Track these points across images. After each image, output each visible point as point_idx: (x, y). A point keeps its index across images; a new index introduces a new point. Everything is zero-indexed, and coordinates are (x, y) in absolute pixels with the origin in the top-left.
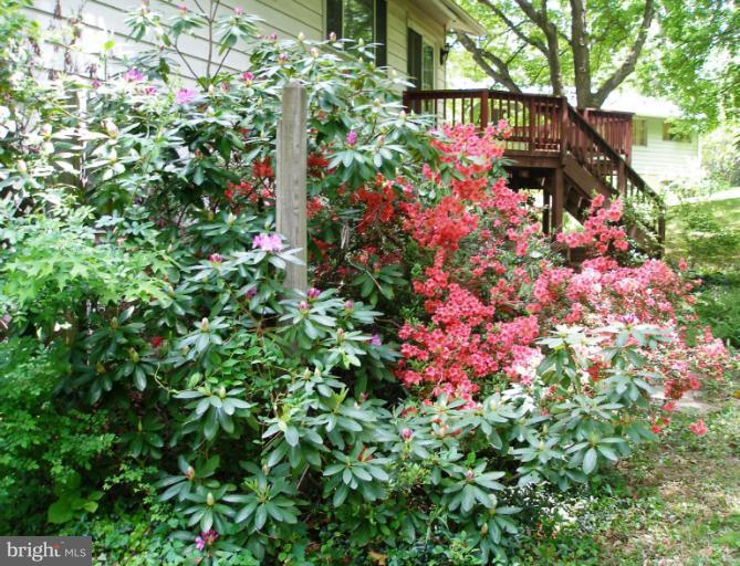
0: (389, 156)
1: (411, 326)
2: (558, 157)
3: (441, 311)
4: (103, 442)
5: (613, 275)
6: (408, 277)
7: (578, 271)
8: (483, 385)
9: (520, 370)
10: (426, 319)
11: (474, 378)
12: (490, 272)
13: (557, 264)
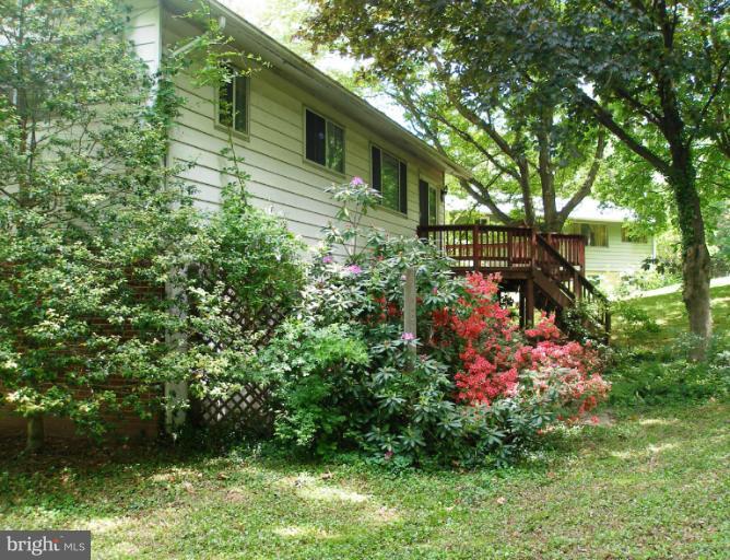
0: (451, 298)
1: (460, 373)
2: (529, 271)
3: (473, 367)
4: (342, 418)
5: (551, 349)
6: (457, 351)
7: (535, 347)
8: (493, 399)
9: (509, 392)
10: (466, 370)
11: (489, 398)
12: (493, 349)
13: (525, 345)
